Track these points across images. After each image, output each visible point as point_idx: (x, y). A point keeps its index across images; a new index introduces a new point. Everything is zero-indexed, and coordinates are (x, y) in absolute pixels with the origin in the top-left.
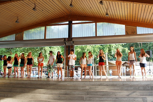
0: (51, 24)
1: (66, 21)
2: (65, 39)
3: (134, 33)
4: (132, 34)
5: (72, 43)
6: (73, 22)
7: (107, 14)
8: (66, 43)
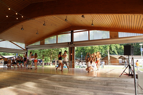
0: (60, 33)
1: (69, 30)
2: (68, 43)
3: (116, 37)
4: (115, 37)
5: (73, 45)
6: (74, 31)
7: (92, 24)
8: (70, 45)
